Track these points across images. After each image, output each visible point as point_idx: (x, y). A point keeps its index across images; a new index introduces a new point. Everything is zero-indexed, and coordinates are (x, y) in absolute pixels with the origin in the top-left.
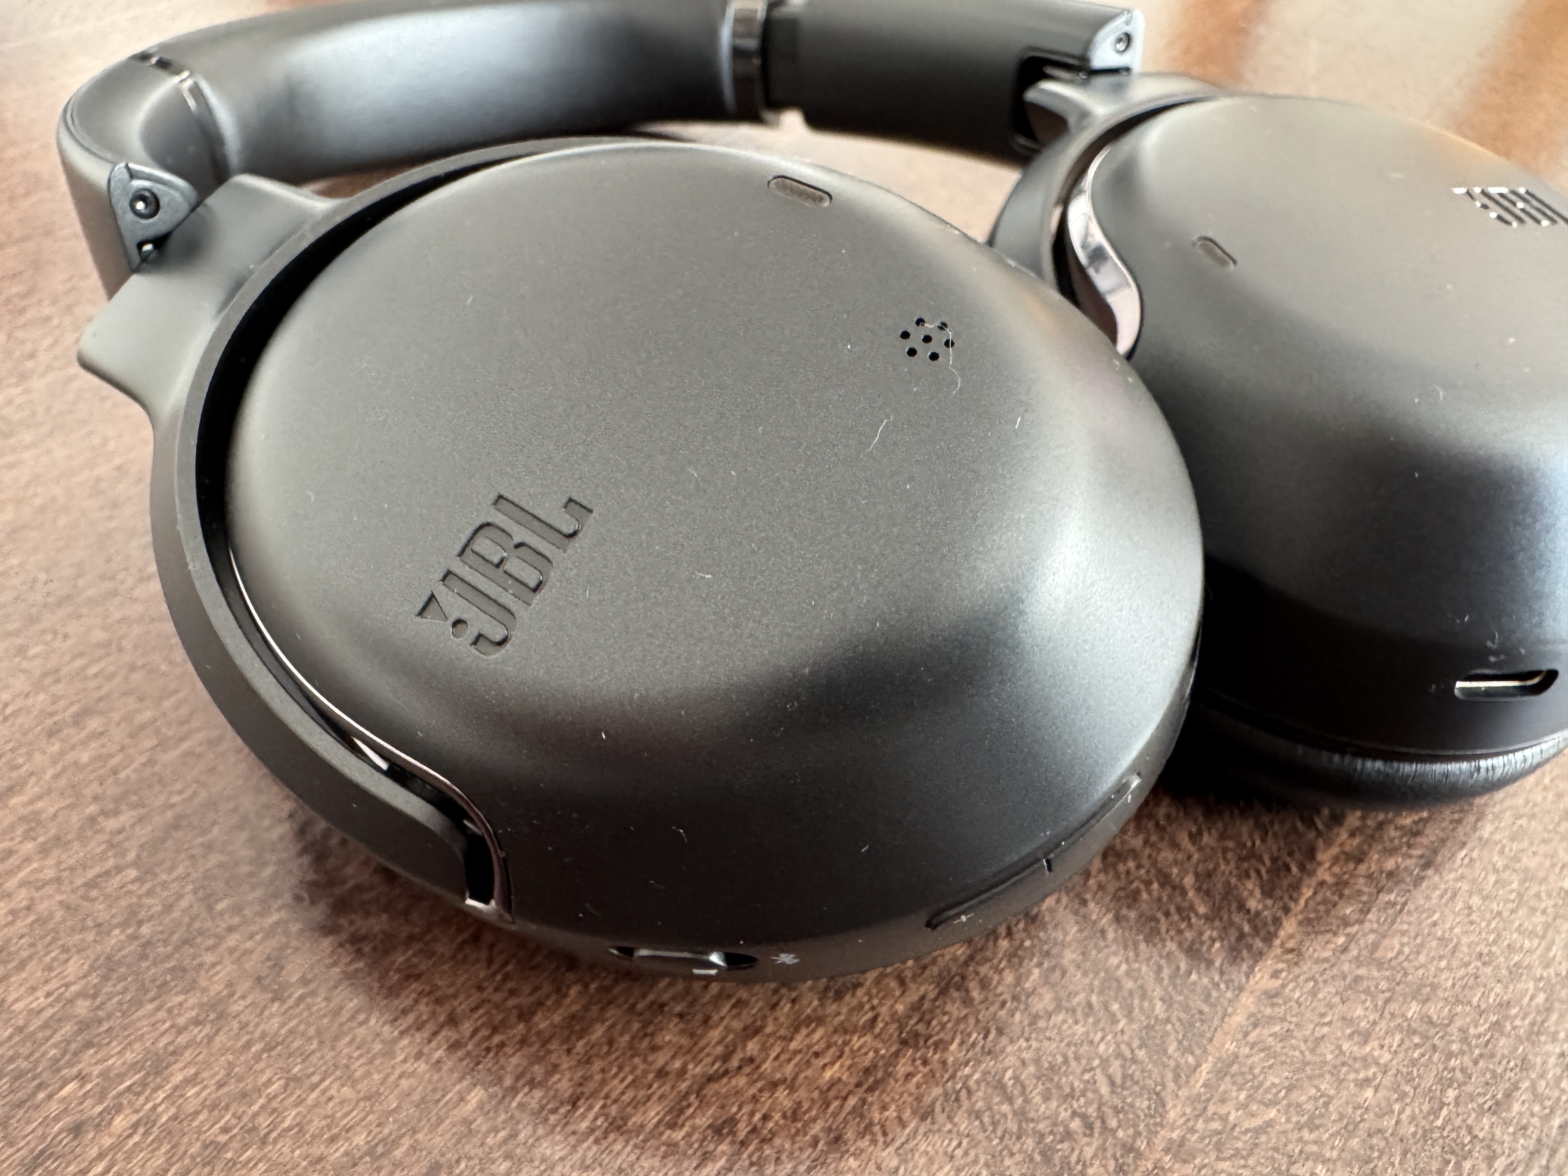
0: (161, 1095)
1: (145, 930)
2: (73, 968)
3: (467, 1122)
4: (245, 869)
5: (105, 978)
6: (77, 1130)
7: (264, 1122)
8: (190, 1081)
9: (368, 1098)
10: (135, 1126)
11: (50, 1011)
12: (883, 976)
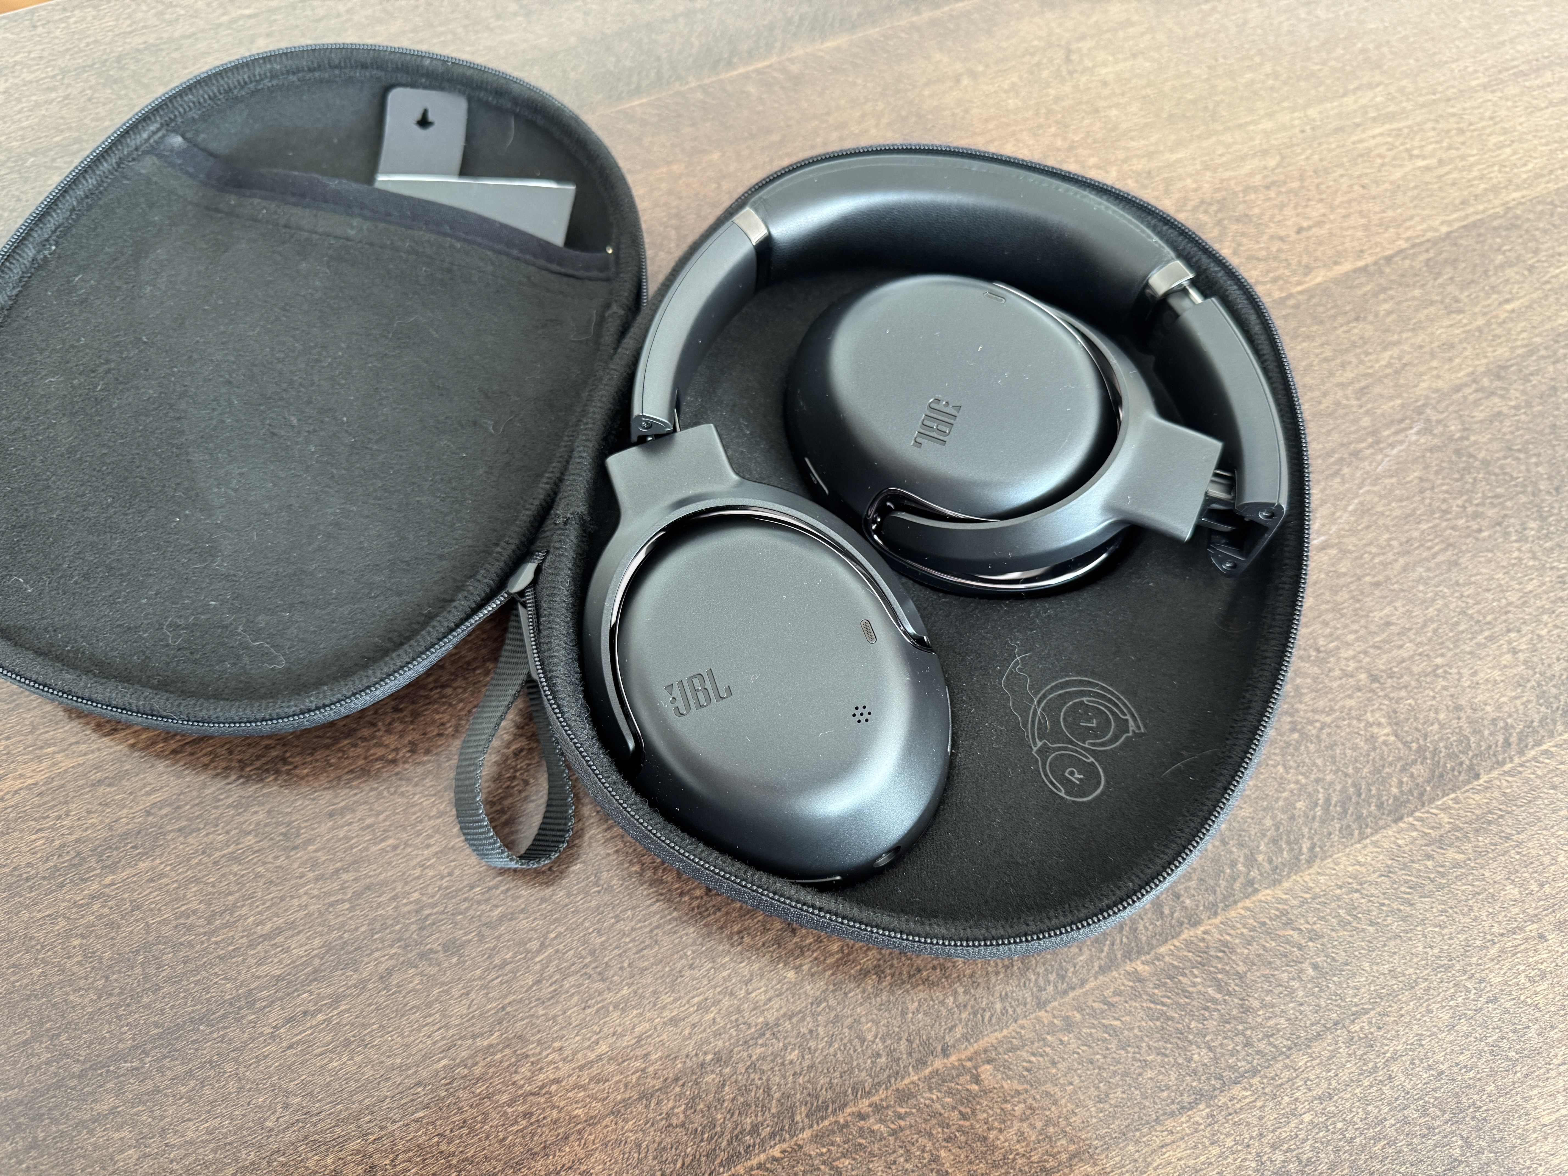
0: (336, 1012)
1: (346, 935)
2: (317, 942)
3: (437, 1072)
4: (390, 922)
5: (327, 952)
6: (305, 1013)
7: (368, 1039)
8: (347, 1011)
9: (406, 1045)
10: (325, 1020)
11: (305, 959)
12: (620, 1081)
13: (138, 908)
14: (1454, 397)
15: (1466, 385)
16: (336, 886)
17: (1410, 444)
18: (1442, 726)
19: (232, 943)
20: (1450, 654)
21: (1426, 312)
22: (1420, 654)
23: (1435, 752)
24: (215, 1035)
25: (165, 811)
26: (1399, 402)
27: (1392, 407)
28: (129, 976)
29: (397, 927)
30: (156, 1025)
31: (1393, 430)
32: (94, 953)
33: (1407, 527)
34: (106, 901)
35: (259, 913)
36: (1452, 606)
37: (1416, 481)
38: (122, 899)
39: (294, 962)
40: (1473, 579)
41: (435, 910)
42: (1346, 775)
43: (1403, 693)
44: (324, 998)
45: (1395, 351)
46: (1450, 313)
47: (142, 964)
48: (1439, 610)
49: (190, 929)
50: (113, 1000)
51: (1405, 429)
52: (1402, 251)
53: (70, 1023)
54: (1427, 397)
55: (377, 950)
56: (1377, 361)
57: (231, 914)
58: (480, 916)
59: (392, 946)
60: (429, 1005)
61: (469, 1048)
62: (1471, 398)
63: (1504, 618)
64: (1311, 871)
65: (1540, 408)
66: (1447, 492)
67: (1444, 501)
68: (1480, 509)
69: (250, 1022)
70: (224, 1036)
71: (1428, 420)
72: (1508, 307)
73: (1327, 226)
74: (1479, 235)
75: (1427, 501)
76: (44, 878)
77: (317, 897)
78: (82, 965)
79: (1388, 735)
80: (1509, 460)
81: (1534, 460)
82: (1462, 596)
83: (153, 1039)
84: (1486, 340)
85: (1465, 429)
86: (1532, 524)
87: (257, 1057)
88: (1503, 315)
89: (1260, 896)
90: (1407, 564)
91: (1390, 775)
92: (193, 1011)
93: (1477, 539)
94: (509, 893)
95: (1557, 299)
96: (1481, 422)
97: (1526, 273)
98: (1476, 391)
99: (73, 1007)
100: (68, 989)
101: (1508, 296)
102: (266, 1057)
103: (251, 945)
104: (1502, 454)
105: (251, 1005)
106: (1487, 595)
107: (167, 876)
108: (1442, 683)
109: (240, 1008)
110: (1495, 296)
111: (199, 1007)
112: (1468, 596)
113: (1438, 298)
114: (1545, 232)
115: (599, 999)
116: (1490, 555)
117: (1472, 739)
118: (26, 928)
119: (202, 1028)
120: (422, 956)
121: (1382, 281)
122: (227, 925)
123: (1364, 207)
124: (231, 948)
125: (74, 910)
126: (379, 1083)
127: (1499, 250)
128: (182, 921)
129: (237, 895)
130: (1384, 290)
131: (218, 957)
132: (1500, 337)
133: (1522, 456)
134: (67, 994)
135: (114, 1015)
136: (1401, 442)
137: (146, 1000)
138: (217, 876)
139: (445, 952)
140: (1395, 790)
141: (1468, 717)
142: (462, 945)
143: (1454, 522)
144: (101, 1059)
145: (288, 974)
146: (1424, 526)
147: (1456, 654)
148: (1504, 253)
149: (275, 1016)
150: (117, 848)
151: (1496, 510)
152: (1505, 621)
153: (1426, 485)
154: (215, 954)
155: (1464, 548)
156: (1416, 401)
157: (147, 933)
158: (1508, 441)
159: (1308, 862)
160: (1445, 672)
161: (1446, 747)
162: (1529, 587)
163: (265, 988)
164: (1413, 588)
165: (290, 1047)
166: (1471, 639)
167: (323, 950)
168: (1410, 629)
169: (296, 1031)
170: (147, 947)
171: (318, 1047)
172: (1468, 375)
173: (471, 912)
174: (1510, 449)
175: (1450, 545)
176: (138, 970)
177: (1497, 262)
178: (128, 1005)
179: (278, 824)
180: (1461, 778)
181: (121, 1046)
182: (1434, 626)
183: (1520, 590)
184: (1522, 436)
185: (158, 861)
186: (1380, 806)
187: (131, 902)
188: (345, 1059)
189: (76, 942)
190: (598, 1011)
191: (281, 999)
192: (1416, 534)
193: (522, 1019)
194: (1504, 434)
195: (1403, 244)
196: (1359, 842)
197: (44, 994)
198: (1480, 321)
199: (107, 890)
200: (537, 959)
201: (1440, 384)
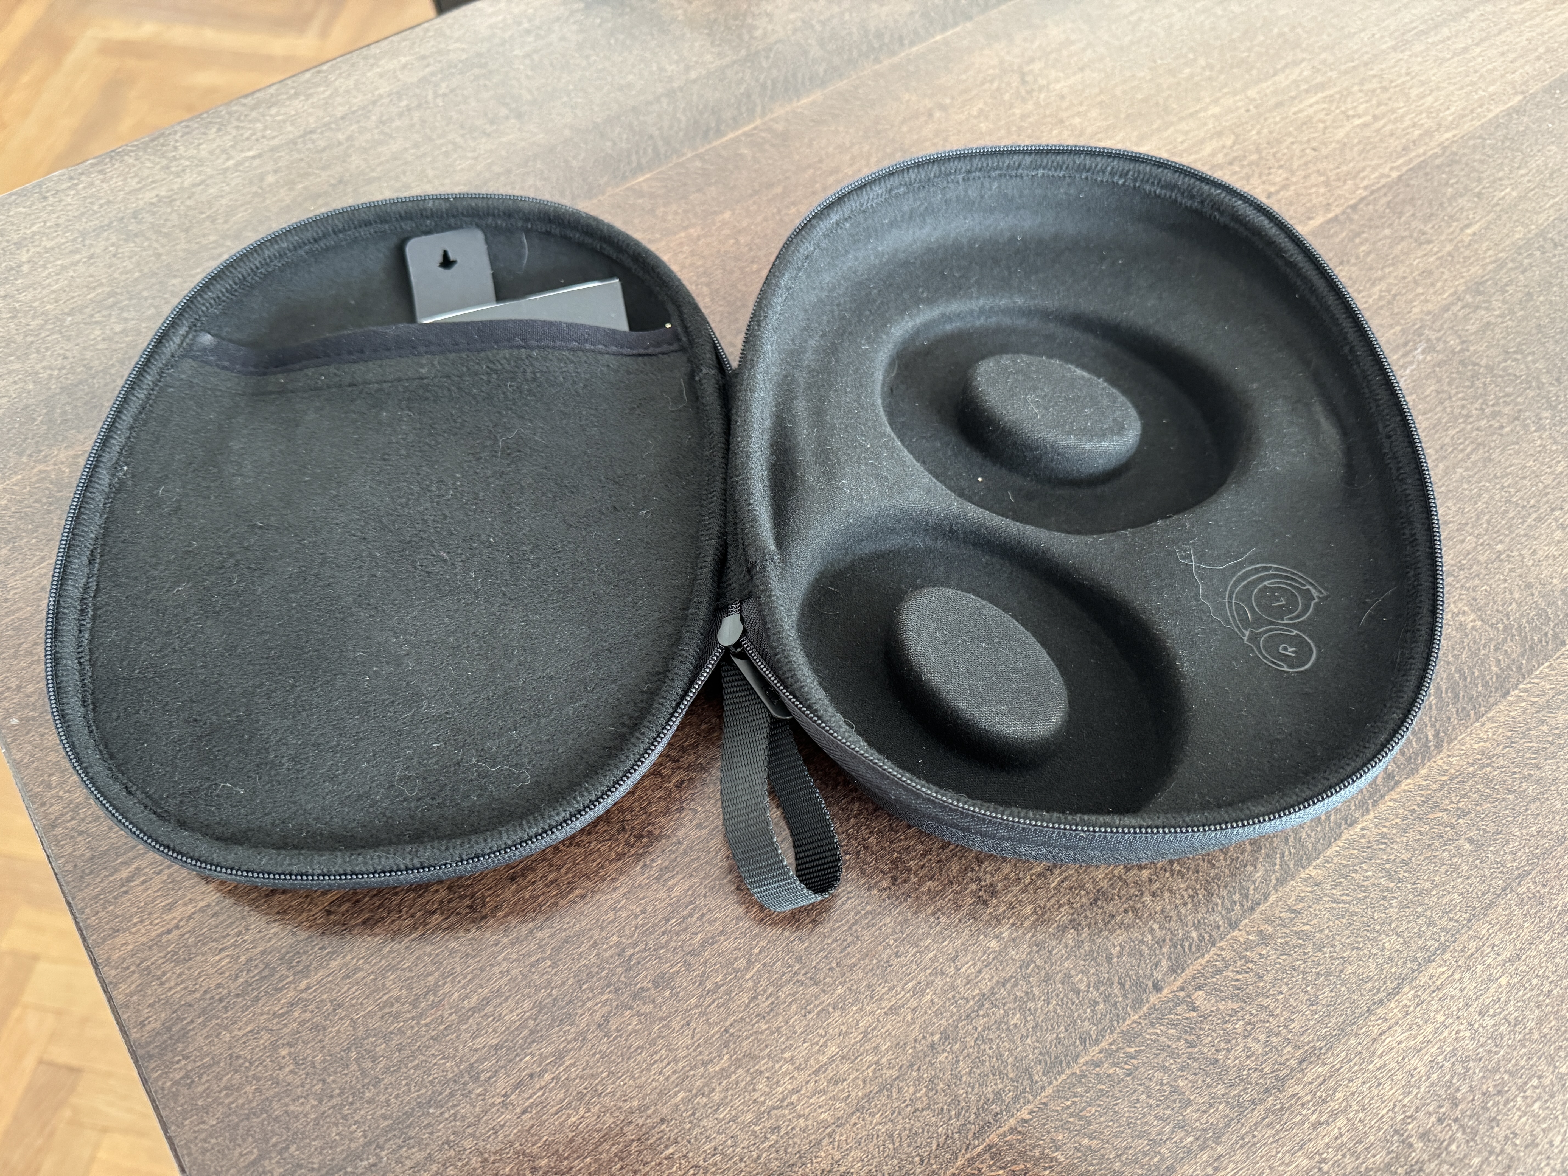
13: (340, 1006)
14: (1446, 315)
15: (1453, 304)
16: (533, 946)
17: (1419, 363)
18: (1519, 605)
19: (442, 1022)
20: (1507, 540)
21: (1399, 247)
22: (1482, 544)
23: (1520, 628)
24: (446, 1115)
25: (344, 908)
26: (1398, 328)
27: (1394, 334)
28: (346, 1074)
29: (604, 974)
30: (385, 1117)
31: (1400, 353)
32: (305, 1059)
33: (1437, 436)
34: (305, 1006)
35: (462, 988)
36: (1497, 497)
37: (1434, 394)
38: (322, 1001)
39: (508, 1028)
40: (1508, 470)
41: (637, 949)
42: (1448, 663)
43: (1477, 581)
44: (546, 1058)
45: (1383, 285)
46: (1420, 244)
47: (356, 1060)
48: (1486, 503)
49: (396, 1016)
50: (334, 1101)
51: (1411, 351)
52: (1363, 199)
53: (295, 1133)
54: (1422, 320)
55: (589, 999)
56: (1370, 296)
57: (435, 995)
58: (681, 946)
59: (602, 993)
60: (653, 1043)
61: (702, 1076)
62: (1460, 314)
63: (1545, 499)
64: (1442, 755)
65: (1522, 313)
66: (1463, 399)
67: (1463, 407)
68: (1497, 409)
69: (479, 1095)
70: (455, 1115)
71: (1429, 340)
72: (1469, 231)
73: (1293, 188)
74: (1427, 174)
75: (1449, 410)
76: (237, 996)
77: (518, 960)
78: (296, 1073)
79: (1474, 621)
80: (1509, 362)
81: (1530, 358)
82: (1503, 487)
83: (386, 1131)
84: (1458, 262)
85: (1463, 342)
86: (1545, 414)
87: (493, 1129)
88: (1467, 240)
89: (1403, 786)
90: (1447, 467)
91: (1487, 656)
92: (419, 1097)
93: (1502, 435)
94: (704, 919)
95: (1510, 218)
96: (1475, 333)
97: (1476, 199)
98: (1463, 307)
99: (296, 1117)
100: (287, 1100)
101: (1467, 222)
102: (502, 1126)
103: (463, 1020)
104: (1501, 358)
105: (476, 1078)
106: (1525, 482)
107: (361, 970)
108: (1508, 566)
109: (465, 1084)
110: (1455, 224)
111: (424, 1091)
112: (1509, 486)
113: (1407, 233)
114: (1482, 162)
115: (817, 1002)
116: (1517, 447)
117: (1550, 611)
118: (230, 1048)
119: (431, 1111)
120: (635, 996)
121: (1353, 227)
122: (433, 1006)
123: (1320, 166)
124: (442, 1027)
125: (275, 1021)
126: (622, 1129)
127: (1447, 184)
128: (387, 1010)
129: (436, 974)
130: (1358, 235)
131: (432, 1038)
132: (1470, 258)
133: (1519, 357)
134: (287, 1105)
135: (339, 1116)
136: (1411, 363)
137: (368, 1095)
138: (412, 960)
139: (656, 987)
140: (1495, 669)
141: (1540, 592)
142: (672, 978)
143: (1477, 425)
144: (335, 1162)
145: (506, 1041)
146: (1452, 432)
147: (1513, 539)
148: (1452, 186)
149: (502, 1084)
150: (305, 953)
151: (1511, 407)
152: (1547, 502)
153: (1444, 396)
154: (428, 1036)
155: (1493, 445)
156: (1414, 325)
157: (355, 1029)
158: (1503, 346)
159: (1436, 747)
160: (1508, 556)
161: (1528, 622)
162: (1559, 469)
163: (486, 1059)
164: (1458, 487)
165: (524, 1112)
166: (1522, 523)
167: (535, 1011)
168: (1467, 524)
169: (526, 1096)
170: (356, 1043)
171: (553, 1106)
172: (1451, 295)
173: (673, 944)
174: (1507, 353)
175: (1479, 444)
176: (354, 1067)
177: (1448, 195)
178: (352, 1103)
179: (461, 898)
180: (1550, 647)
181: (353, 1145)
182: (1487, 517)
183: (1552, 473)
184: (1514, 339)
185: (349, 957)
186: (1486, 685)
187: (331, 1002)
188: (581, 1112)
189: (284, 1052)
190: (818, 1014)
191: (504, 1067)
192: (1447, 440)
193: (747, 1038)
194: (1498, 340)
195: (1362, 193)
196: (1477, 720)
197: (263, 1111)
198: (1449, 248)
199: (304, 995)
200: (748, 977)
201: (1430, 306)
